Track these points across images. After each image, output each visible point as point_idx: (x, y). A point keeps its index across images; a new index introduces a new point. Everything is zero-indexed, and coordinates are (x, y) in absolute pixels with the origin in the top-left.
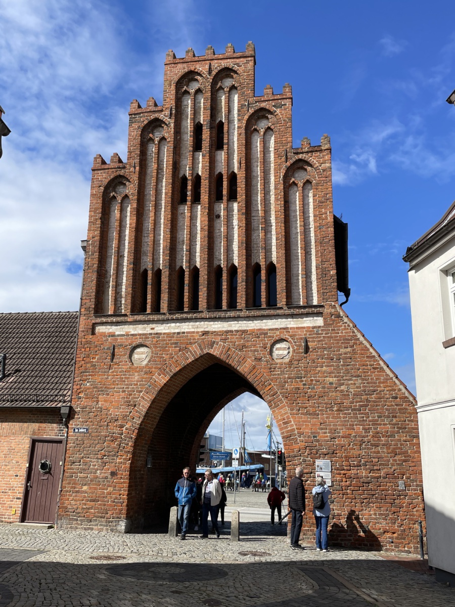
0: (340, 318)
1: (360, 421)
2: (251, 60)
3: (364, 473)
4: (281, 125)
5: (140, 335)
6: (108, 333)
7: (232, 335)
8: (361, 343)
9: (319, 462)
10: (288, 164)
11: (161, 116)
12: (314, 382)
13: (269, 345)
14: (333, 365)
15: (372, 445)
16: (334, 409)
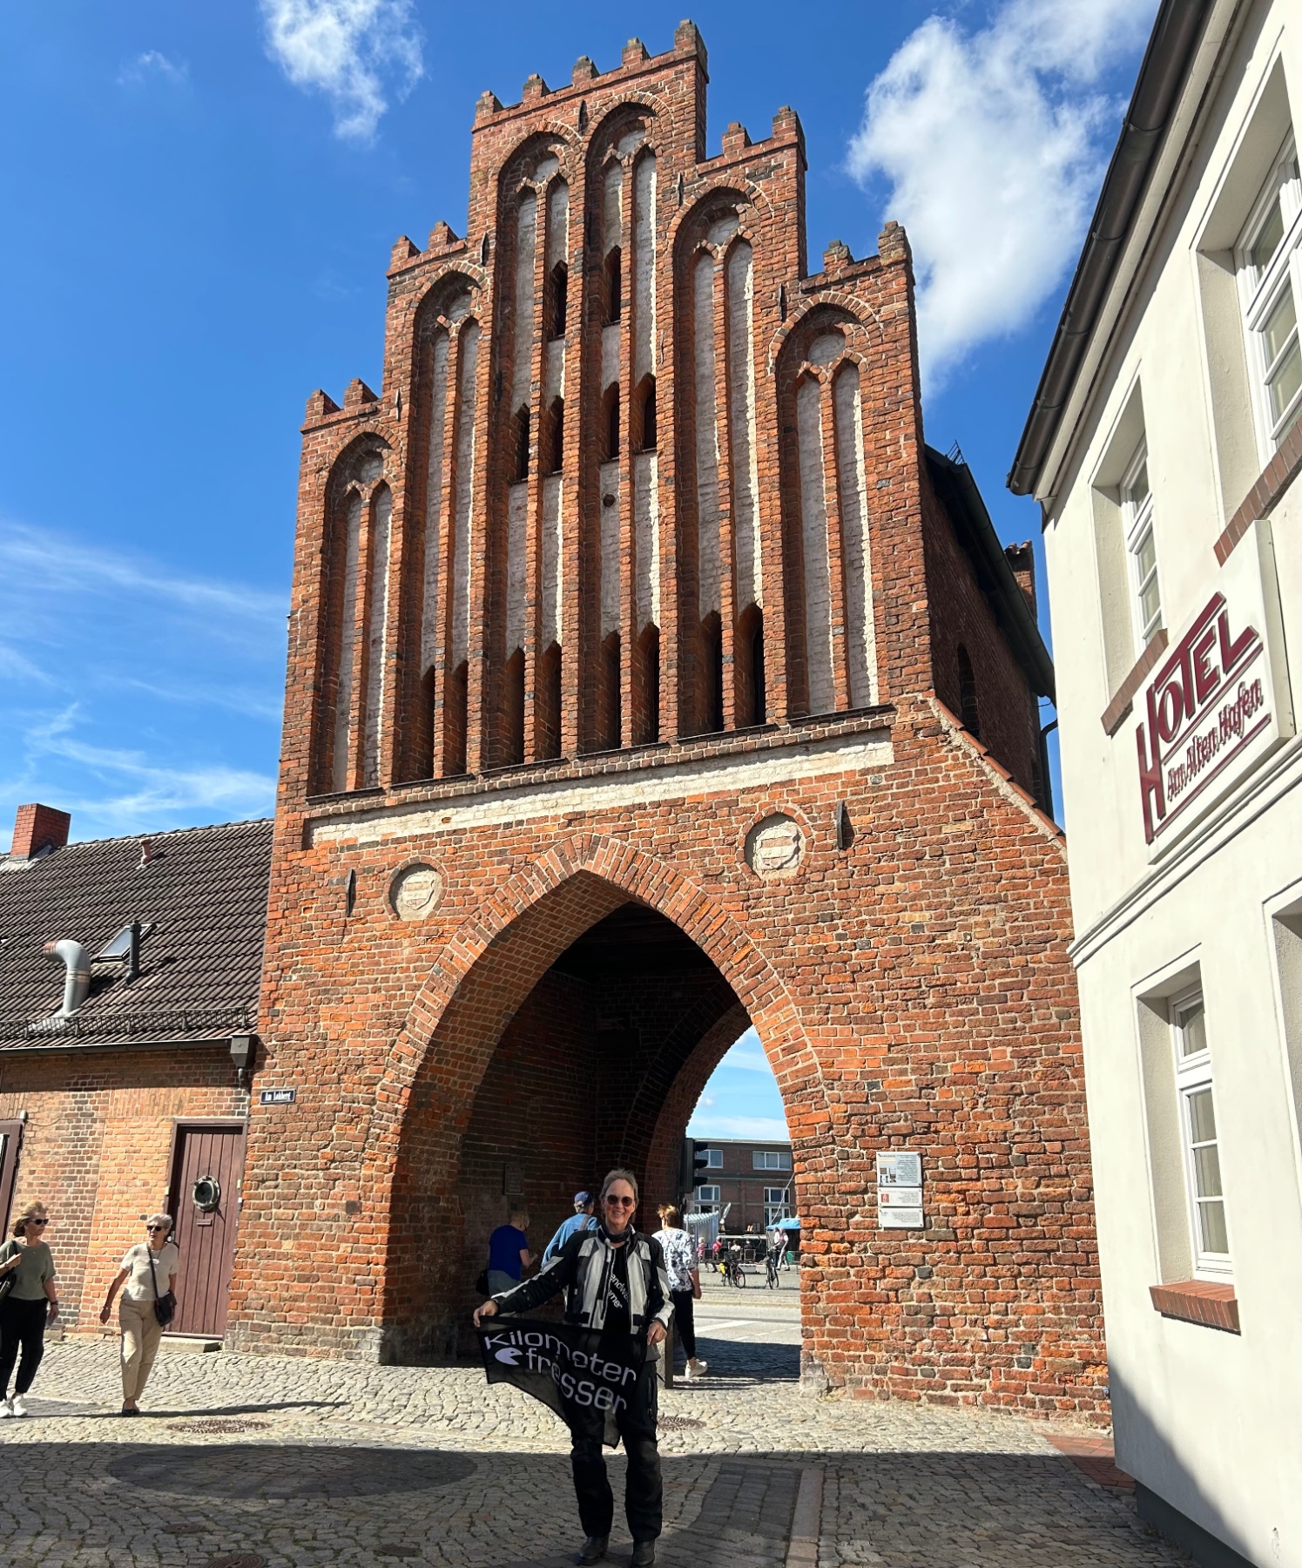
0: (941, 737)
1: (1005, 1033)
2: (688, 70)
3: (1018, 1186)
4: (767, 222)
5: (414, 838)
6: (341, 842)
7: (642, 816)
8: (1004, 802)
9: (886, 1160)
10: (789, 323)
11: (463, 265)
12: (868, 927)
13: (741, 835)
14: (922, 876)
15: (1042, 1102)
16: (927, 1001)
